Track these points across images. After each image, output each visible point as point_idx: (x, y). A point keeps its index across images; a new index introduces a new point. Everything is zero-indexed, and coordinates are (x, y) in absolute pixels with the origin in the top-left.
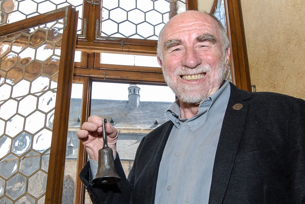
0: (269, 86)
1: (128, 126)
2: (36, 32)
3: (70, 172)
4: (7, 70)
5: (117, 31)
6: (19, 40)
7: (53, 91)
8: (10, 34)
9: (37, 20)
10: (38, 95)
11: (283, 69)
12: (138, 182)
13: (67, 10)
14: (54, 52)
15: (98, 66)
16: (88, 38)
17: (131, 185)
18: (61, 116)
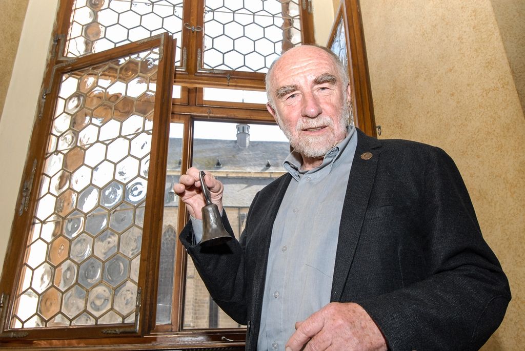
0: (395, 126)
1: (237, 168)
2: (126, 64)
3: (171, 222)
4: (93, 108)
5: (222, 63)
6: (106, 73)
7: (148, 132)
8: (95, 66)
9: (127, 50)
10: (130, 137)
11: (411, 107)
12: (250, 243)
13: (163, 37)
14: (148, 87)
15: (201, 103)
16: (188, 70)
17: (242, 247)
18: (157, 163)
